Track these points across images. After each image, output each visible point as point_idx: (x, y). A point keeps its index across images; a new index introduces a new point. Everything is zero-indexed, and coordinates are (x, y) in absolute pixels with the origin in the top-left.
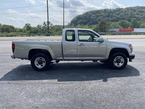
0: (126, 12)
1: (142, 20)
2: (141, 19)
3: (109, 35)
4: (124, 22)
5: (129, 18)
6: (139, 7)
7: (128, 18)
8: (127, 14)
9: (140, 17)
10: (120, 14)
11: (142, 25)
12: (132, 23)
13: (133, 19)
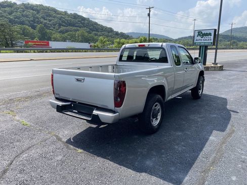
0: (23, 11)
1: (52, 28)
2: (50, 27)
3: (35, 52)
4: (24, 30)
5: (31, 22)
6: (43, 7)
7: (29, 22)
8: (27, 16)
9: (49, 24)
10: (13, 14)
11: (54, 36)
12: (38, 31)
13: (39, 26)
